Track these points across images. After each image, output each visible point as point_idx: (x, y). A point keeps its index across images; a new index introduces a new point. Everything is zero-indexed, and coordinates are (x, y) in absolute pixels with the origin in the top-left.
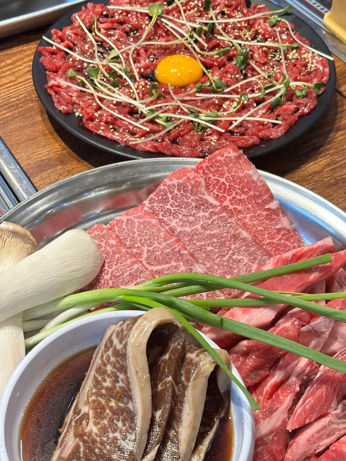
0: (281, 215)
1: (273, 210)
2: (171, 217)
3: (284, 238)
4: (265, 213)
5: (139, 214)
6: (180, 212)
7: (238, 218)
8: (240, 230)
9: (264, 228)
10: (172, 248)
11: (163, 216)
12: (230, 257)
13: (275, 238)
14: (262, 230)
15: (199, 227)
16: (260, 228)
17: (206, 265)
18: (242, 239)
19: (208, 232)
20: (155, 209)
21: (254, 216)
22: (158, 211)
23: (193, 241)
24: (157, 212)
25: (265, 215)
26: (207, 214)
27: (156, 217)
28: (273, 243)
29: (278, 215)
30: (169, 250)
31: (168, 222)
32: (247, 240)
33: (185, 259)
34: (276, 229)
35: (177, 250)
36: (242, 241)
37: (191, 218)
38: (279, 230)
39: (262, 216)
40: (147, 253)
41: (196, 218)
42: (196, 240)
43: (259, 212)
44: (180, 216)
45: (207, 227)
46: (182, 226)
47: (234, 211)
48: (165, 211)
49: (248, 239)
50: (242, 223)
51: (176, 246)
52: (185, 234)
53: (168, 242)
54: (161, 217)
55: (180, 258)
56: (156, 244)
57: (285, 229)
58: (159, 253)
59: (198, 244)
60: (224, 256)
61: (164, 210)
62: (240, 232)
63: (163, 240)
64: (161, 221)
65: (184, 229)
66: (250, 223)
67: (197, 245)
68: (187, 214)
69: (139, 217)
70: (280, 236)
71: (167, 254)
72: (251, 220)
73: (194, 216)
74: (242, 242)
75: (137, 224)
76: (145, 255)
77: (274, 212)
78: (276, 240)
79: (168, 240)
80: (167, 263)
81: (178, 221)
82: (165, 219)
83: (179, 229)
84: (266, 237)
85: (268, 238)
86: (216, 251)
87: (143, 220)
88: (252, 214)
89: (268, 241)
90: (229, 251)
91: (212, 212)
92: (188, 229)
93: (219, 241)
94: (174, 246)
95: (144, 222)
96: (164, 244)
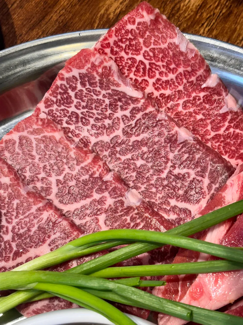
0: (224, 94)
1: (212, 88)
2: (80, 124)
3: (232, 125)
4: (202, 94)
5: (35, 127)
6: (91, 115)
7: (168, 108)
8: (176, 128)
9: (203, 114)
10: (90, 173)
11: (67, 123)
12: (170, 172)
13: (221, 127)
14: (201, 120)
15: (119, 132)
16: (199, 117)
18: (181, 143)
19: (133, 138)
20: (56, 114)
21: (188, 101)
22: (60, 117)
23: (115, 155)
24: (59, 119)
25: (203, 97)
26: (127, 113)
27: (59, 127)
28: (220, 135)
29: (219, 94)
30: (87, 177)
31: (77, 132)
32: (189, 143)
33: (111, 188)
34: (220, 115)
35: (97, 175)
36: (181, 145)
37: (107, 122)
38: (224, 116)
39: (199, 99)
40: (58, 185)
41: (114, 120)
42: (120, 154)
43: (194, 95)
44: (92, 121)
45: (131, 130)
46: (97, 135)
47: (161, 99)
48: (70, 116)
49: (189, 141)
50: (174, 113)
51: (95, 169)
52: (104, 146)
53: (83, 165)
54: (65, 125)
55: (104, 187)
56: (67, 170)
57: (231, 112)
58: (73, 183)
59: (123, 158)
60: (161, 171)
61: (68, 115)
62: (176, 133)
63: (75, 162)
64: (66, 131)
65: (100, 138)
66: (184, 112)
67: (123, 160)
68: (100, 117)
69: (35, 132)
70: (227, 124)
71: (85, 183)
72: (185, 107)
73: (110, 118)
74: (182, 147)
75: (34, 143)
76: (55, 190)
77: (213, 91)
78: (223, 129)
79: (82, 162)
80: (87, 197)
81: (89, 127)
82: (72, 127)
83: (93, 140)
84: (209, 128)
85: (212, 128)
86: (150, 165)
87: (42, 135)
88: (186, 99)
89: (213, 134)
90: (166, 163)
91: (134, 109)
92: (106, 138)
93: (151, 149)
94: (92, 170)
95: (44, 139)
96: (78, 168)
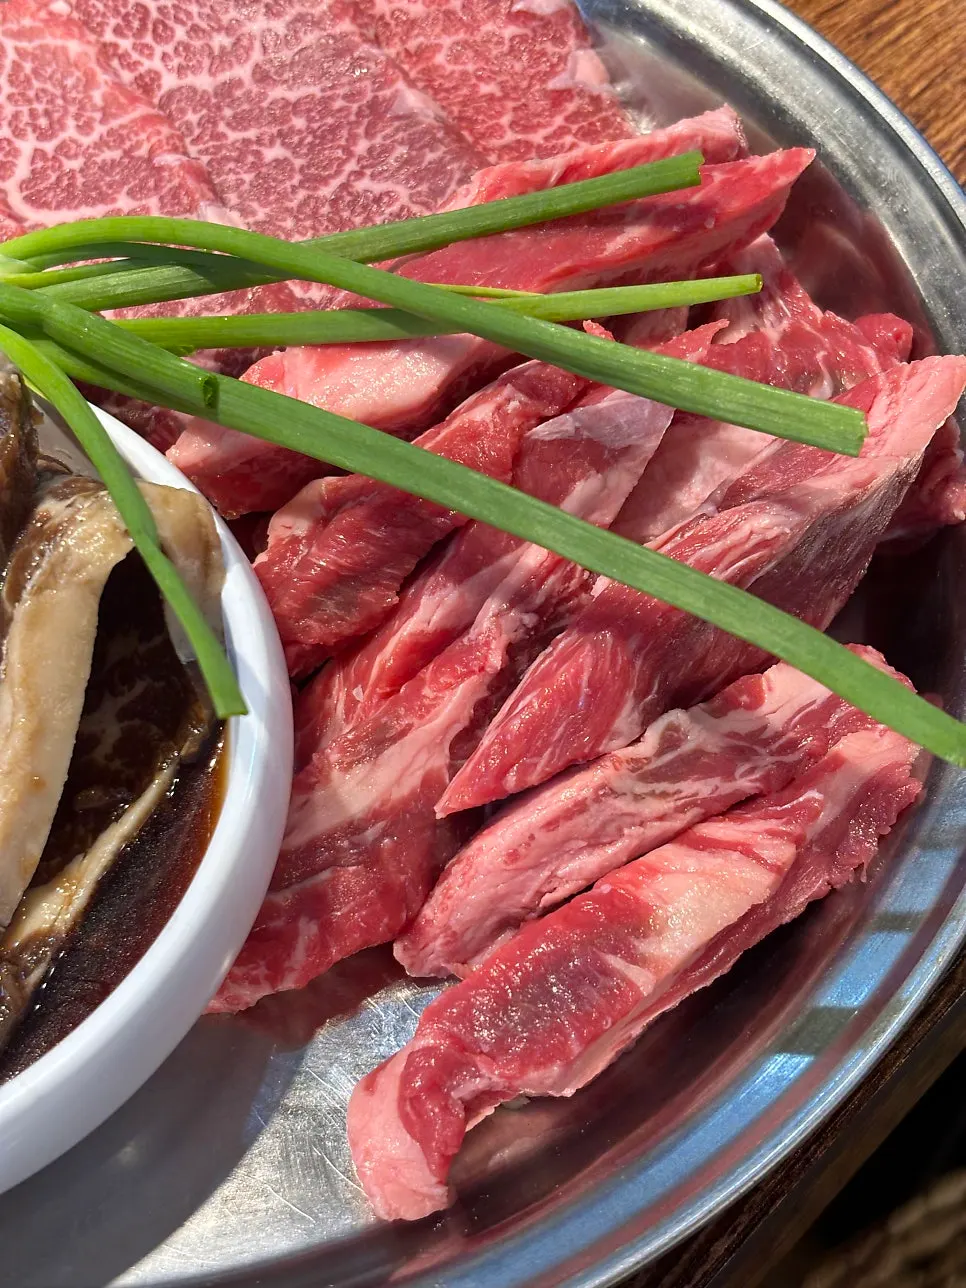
0: (572, 41)
1: (542, 18)
2: (148, 39)
3: (574, 128)
4: (510, 31)
5: (27, 22)
6: (182, 16)
7: (407, 51)
8: (400, 85)
9: (503, 86)
10: (127, 145)
11: (117, 31)
12: (345, 186)
13: (539, 125)
14: (491, 98)
15: (243, 72)
16: (485, 89)
17: (253, 213)
18: (398, 118)
19: (277, 92)
20: (94, 6)
21: (465, 44)
22: (104, 15)
23: (215, 124)
24: (99, 19)
25: (512, 39)
26: (279, 26)
27: (92, 37)
28: (528, 145)
29: (559, 40)
30: (116, 154)
31: (135, 56)
32: (418, 123)
33: (169, 186)
34: (546, 94)
35: (143, 152)
36: (396, 124)
37: (220, 41)
38: (559, 98)
39: (500, 43)
40: (33, 162)
41: (238, 39)
42: (228, 125)
43: (488, 27)
44: (180, 33)
45: (276, 73)
46: (181, 71)
47: (393, 23)
48: (127, 14)
49: (421, 118)
50: (420, 66)
51: (143, 136)
52: (193, 96)
53: (114, 124)
54: (109, 36)
55: (151, 183)
56: (70, 131)
57: (581, 93)
58: (75, 164)
59: (233, 136)
60: (325, 181)
61: (123, 11)
62: (395, 96)
63: (98, 116)
64: (107, 52)
65: (190, 79)
66: (450, 68)
67: (229, 142)
68: (203, 25)
69: (18, 35)
70: (559, 120)
71: (107, 168)
72: (456, 58)
73: (228, 30)
74: (397, 130)
75: (11, 55)
76: (22, 170)
77: (545, 26)
78: (543, 132)
79: (115, 116)
80: (103, 198)
81: (169, 48)
82: (125, 44)
83: (169, 81)
84: (505, 120)
85: (513, 124)
86: (298, 163)
87: (37, 43)
88: (461, 36)
89: (510, 137)
90: (345, 162)
91: (300, 18)
92: (204, 82)
93: (315, 126)
94: (134, 139)
95: (38, 52)
96: (100, 129)
